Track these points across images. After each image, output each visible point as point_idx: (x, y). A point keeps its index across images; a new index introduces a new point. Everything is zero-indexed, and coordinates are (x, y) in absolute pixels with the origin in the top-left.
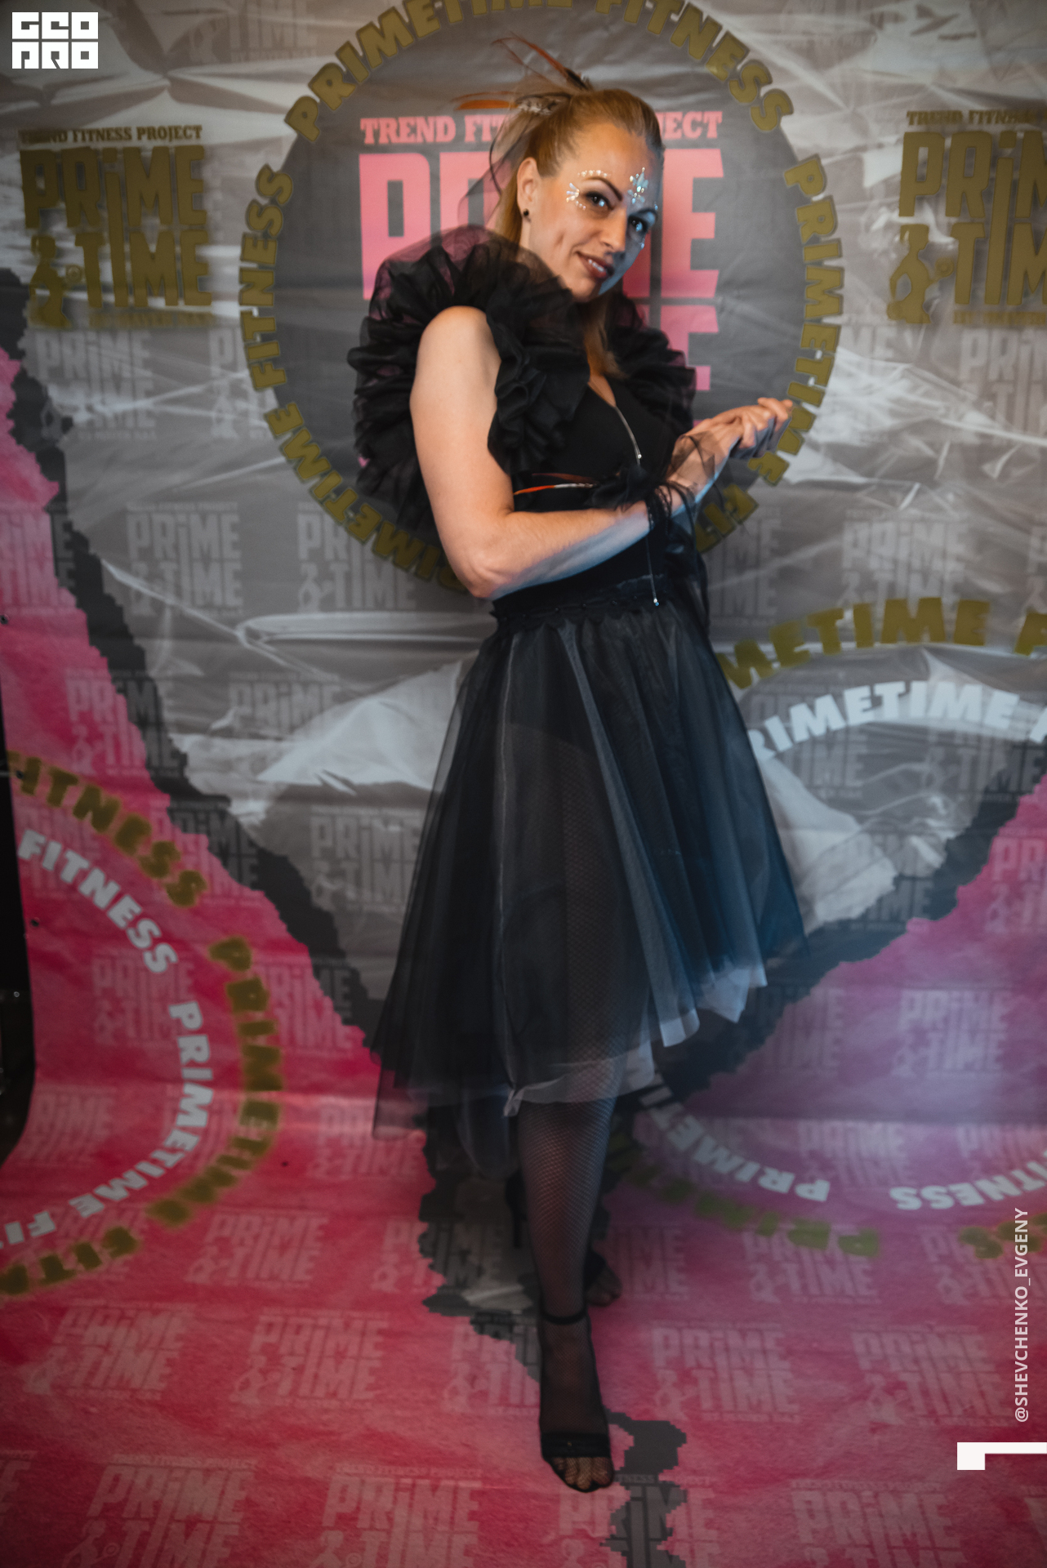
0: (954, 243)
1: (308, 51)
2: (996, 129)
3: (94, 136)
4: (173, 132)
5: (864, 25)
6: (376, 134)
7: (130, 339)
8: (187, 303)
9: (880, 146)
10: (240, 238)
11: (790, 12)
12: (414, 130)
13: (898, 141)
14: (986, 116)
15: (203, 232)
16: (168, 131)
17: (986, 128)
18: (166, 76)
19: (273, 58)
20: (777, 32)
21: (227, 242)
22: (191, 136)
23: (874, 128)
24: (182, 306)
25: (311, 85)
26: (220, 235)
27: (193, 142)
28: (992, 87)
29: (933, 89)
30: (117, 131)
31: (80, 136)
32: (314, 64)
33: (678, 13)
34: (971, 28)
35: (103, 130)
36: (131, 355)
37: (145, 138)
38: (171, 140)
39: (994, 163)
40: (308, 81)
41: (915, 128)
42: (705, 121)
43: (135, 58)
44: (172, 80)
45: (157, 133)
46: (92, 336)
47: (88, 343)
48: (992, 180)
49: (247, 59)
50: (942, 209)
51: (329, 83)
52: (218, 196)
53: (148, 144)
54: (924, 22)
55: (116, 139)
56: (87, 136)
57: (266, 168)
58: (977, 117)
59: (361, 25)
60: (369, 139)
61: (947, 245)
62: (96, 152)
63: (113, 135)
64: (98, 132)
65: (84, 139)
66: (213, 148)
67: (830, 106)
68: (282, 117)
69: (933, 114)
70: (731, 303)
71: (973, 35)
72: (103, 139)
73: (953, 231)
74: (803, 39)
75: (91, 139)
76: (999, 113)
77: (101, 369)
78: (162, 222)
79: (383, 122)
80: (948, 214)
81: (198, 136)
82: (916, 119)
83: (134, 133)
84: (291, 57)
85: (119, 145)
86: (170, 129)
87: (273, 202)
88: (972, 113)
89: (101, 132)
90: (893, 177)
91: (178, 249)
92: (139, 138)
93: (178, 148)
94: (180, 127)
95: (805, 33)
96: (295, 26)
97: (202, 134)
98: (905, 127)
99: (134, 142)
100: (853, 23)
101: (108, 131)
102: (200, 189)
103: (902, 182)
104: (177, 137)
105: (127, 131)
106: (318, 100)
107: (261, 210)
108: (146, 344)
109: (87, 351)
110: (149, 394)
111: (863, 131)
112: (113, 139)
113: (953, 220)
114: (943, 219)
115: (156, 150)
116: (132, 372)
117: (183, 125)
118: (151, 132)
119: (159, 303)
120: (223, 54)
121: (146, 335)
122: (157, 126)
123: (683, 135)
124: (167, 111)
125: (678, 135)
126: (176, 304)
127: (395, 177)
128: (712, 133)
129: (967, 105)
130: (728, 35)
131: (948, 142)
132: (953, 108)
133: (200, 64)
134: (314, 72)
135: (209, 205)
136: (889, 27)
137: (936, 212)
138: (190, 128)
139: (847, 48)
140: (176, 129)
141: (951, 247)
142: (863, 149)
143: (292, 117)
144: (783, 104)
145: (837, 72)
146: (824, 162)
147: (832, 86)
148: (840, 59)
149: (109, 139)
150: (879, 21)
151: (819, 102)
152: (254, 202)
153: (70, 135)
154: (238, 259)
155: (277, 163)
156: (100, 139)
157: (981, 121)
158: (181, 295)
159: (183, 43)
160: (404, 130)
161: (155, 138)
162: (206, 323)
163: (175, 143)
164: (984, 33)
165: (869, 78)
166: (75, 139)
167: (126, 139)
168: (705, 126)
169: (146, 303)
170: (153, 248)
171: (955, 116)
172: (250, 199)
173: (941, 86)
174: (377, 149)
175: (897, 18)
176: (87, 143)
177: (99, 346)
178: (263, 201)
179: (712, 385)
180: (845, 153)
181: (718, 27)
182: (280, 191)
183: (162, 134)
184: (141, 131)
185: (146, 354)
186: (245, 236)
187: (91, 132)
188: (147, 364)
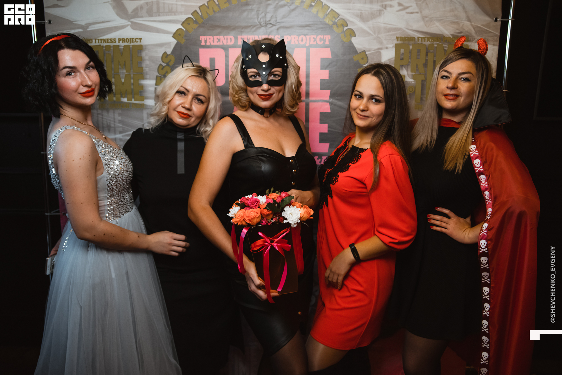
0: (414, 81)
1: (181, 13)
2: (427, 43)
3: (102, 41)
4: (131, 40)
5: (379, 8)
6: (206, 41)
7: (114, 113)
8: (135, 100)
9: (387, 48)
10: (155, 77)
11: (354, 3)
12: (219, 40)
13: (393, 46)
14: (423, 39)
15: (142, 75)
16: (129, 40)
17: (423, 43)
18: (129, 21)
19: (169, 15)
20: (349, 9)
21: (150, 79)
22: (138, 41)
23: (385, 42)
24: (133, 101)
25: (182, 25)
26: (148, 76)
27: (139, 43)
28: (425, 29)
29: (405, 29)
30: (111, 39)
31: (97, 41)
32: (183, 17)
33: (314, 3)
34: (417, 11)
35: (106, 39)
36: (114, 118)
37: (121, 42)
38: (130, 43)
39: (427, 55)
40: (181, 23)
41: (399, 42)
42: (325, 39)
43: (118, 14)
44: (132, 22)
45: (125, 41)
46: (100, 111)
47: (98, 114)
48: (426, 60)
49: (159, 16)
50: (409, 69)
51: (189, 24)
52: (147, 62)
53: (122, 44)
54: (401, 8)
55: (111, 42)
56: (100, 41)
57: (165, 53)
58: (420, 39)
59: (201, 4)
60: (203, 43)
61: (412, 82)
62: (103, 46)
63: (109, 41)
64: (104, 39)
65: (99, 42)
66: (146, 46)
67: (369, 34)
68: (172, 35)
69: (405, 37)
70: (335, 101)
71: (417, 13)
72: (106, 42)
73: (413, 77)
74: (359, 12)
75: (101, 42)
76: (428, 38)
77: (103, 123)
78: (126, 72)
79: (208, 37)
80: (411, 72)
81: (140, 42)
82: (399, 39)
83: (117, 40)
84: (175, 15)
85: (112, 44)
86: (130, 39)
87: (168, 64)
88: (418, 38)
89: (105, 40)
90: (392, 58)
91: (132, 81)
92: (119, 42)
93: (132, 45)
94: (134, 39)
95: (359, 10)
96: (177, 4)
97: (142, 41)
98: (395, 42)
99: (117, 43)
100: (376, 7)
101: (108, 39)
102: (141, 60)
103: (395, 60)
104: (133, 42)
105: (114, 39)
106: (185, 30)
107: (163, 67)
108: (120, 115)
109: (98, 117)
110: (120, 132)
111: (381, 43)
112: (109, 43)
113: (413, 74)
114: (410, 73)
115: (125, 46)
116: (115, 125)
117: (135, 38)
118: (123, 40)
119: (125, 100)
120: (150, 13)
121: (120, 111)
122: (125, 38)
123: (317, 43)
124: (129, 33)
125: (315, 43)
126: (131, 100)
127: (212, 56)
128: (327, 43)
129: (416, 35)
130: (332, 9)
131: (411, 47)
132: (412, 36)
133: (142, 17)
134: (183, 20)
135: (144, 65)
136: (388, 9)
137: (407, 71)
138: (137, 39)
139: (374, 16)
140: (132, 39)
141: (413, 83)
142: (381, 49)
143: (175, 36)
144: (352, 33)
145: (371, 23)
146: (367, 53)
147: (369, 28)
148: (372, 19)
149: (108, 42)
150: (385, 7)
151: (365, 33)
152: (161, 65)
153: (94, 41)
154: (154, 85)
155: (169, 51)
156: (104, 42)
157: (422, 41)
158: (133, 97)
159: (136, 10)
160: (216, 40)
161: (125, 42)
162: (142, 107)
163: (132, 44)
164: (421, 12)
165: (382, 25)
166: (95, 43)
167: (114, 42)
168: (325, 41)
169: (120, 99)
170: (123, 80)
171: (413, 39)
172: (159, 63)
173: (407, 29)
174: (206, 47)
175: (391, 6)
176: (100, 44)
177: (102, 115)
178: (164, 65)
179: (328, 131)
180: (375, 50)
181: (329, 7)
182: (170, 61)
183: (127, 40)
184: (120, 40)
185: (120, 118)
186: (157, 76)
187: (101, 40)
188: (120, 122)
